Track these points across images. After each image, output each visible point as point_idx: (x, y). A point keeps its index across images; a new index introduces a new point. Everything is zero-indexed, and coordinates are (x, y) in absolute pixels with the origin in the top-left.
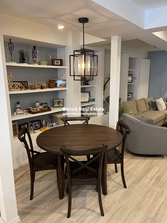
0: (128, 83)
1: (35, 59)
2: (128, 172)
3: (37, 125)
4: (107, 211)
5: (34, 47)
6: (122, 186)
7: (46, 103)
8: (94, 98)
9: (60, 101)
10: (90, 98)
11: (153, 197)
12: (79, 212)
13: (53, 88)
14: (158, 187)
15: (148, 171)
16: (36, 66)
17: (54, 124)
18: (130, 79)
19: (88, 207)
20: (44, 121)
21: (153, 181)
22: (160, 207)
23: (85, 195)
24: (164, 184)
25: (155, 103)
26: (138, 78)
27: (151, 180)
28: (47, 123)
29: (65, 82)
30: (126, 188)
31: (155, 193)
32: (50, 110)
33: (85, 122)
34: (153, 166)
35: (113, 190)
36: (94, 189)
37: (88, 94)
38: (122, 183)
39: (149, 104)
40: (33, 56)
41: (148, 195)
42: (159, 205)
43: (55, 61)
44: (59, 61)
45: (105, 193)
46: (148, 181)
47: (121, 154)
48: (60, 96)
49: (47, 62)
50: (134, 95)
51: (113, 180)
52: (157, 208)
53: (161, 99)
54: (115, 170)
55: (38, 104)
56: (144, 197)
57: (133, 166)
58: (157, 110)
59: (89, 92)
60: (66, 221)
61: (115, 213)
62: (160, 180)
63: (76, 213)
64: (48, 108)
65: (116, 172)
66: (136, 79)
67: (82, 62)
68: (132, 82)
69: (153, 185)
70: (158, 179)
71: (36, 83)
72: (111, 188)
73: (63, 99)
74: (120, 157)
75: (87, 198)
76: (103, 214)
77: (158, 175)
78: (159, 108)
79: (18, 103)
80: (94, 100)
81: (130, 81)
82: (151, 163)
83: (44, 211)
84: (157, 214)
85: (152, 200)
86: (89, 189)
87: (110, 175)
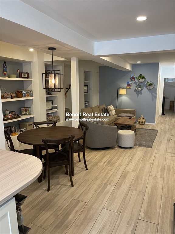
0: (85, 92)
1: (5, 73)
2: (89, 160)
4: (75, 184)
5: (5, 62)
6: (84, 169)
7: (14, 111)
8: (57, 106)
9: (27, 109)
10: (53, 106)
11: (106, 172)
12: (56, 187)
13: (21, 97)
14: (109, 166)
15: (102, 158)
16: (7, 78)
17: (23, 130)
18: (86, 88)
19: (62, 184)
20: (13, 127)
21: (106, 163)
22: (110, 177)
23: (58, 178)
24: (113, 164)
25: (107, 109)
26: (92, 89)
27: (104, 163)
28: (16, 129)
29: (31, 92)
30: (87, 170)
31: (107, 170)
32: (20, 117)
33: (53, 125)
34: (106, 155)
35: (78, 172)
36: (64, 173)
37: (51, 102)
38: (85, 168)
39: (102, 110)
40: (4, 70)
41: (103, 171)
42: (110, 176)
43: (22, 74)
44: (26, 74)
45: (73, 174)
46: (103, 164)
47: (83, 145)
48: (26, 105)
49: (16, 75)
50: (90, 103)
51: (77, 167)
52: (108, 178)
53: (112, 106)
54: (79, 161)
55: (8, 112)
56: (100, 173)
57: (92, 157)
59: (52, 101)
60: (47, 193)
61: (81, 184)
62: (110, 162)
63: (53, 188)
64: (18, 115)
65: (80, 161)
66: (91, 89)
67: (52, 79)
68: (88, 92)
69: (106, 166)
70: (109, 162)
71: (5, 93)
72: (77, 171)
73: (30, 107)
74: (83, 147)
75: (60, 179)
76: (72, 186)
77: (109, 160)
78: (110, 114)
80: (56, 108)
81: (86, 91)
82: (105, 153)
83: (29, 191)
84: (108, 181)
85: (105, 174)
86: (61, 174)
87: (75, 164)
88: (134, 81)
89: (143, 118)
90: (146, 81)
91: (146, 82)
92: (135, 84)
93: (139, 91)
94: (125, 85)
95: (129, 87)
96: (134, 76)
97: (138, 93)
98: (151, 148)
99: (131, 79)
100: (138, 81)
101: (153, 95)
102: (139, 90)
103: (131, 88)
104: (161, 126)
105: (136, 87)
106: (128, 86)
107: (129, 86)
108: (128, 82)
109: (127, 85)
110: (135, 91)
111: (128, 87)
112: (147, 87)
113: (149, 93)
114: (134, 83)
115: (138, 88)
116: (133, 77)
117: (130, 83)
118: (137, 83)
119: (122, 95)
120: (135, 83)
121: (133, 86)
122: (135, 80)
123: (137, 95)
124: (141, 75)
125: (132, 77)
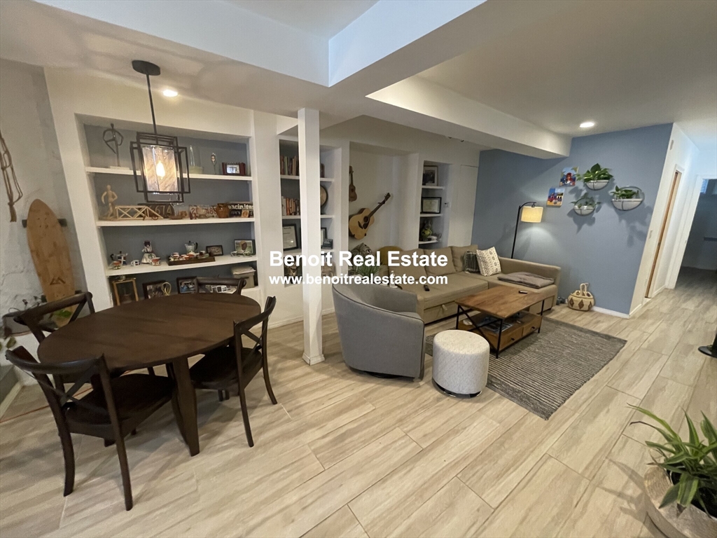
3: (191, 286)
7: (219, 246)
8: (331, 240)
9: (245, 244)
13: (226, 217)
25: (476, 258)
26: (450, 205)
29: (250, 207)
30: (252, 446)
32: (213, 260)
43: (228, 166)
44: (238, 167)
50: (443, 240)
53: (493, 249)
55: (190, 248)
58: (479, 272)
66: (449, 207)
68: (439, 213)
70: (341, 438)
73: (253, 240)
78: (483, 270)
79: (147, 243)
80: (330, 245)
81: (436, 211)
88: (570, 186)
89: (585, 292)
90: (614, 184)
91: (611, 188)
92: (574, 195)
93: (582, 215)
94: (544, 198)
95: (555, 203)
96: (573, 173)
97: (581, 219)
98: (547, 418)
99: (562, 180)
100: (585, 185)
101: (633, 228)
102: (584, 212)
103: (559, 207)
104: (651, 329)
105: (575, 203)
106: (551, 201)
107: (554, 201)
108: (552, 190)
109: (549, 197)
110: (573, 213)
111: (552, 204)
112: (615, 203)
113: (620, 221)
114: (571, 192)
115: (579, 207)
116: (569, 174)
117: (558, 191)
118: (581, 190)
119: (530, 225)
120: (576, 191)
121: (568, 200)
122: (574, 185)
123: (576, 227)
124: (597, 167)
125: (566, 174)
